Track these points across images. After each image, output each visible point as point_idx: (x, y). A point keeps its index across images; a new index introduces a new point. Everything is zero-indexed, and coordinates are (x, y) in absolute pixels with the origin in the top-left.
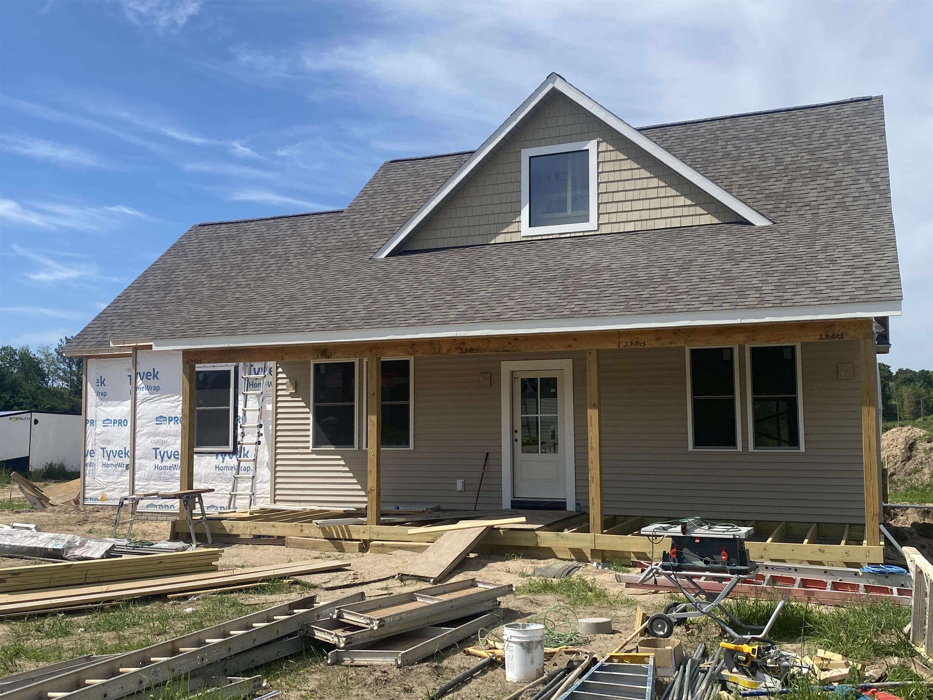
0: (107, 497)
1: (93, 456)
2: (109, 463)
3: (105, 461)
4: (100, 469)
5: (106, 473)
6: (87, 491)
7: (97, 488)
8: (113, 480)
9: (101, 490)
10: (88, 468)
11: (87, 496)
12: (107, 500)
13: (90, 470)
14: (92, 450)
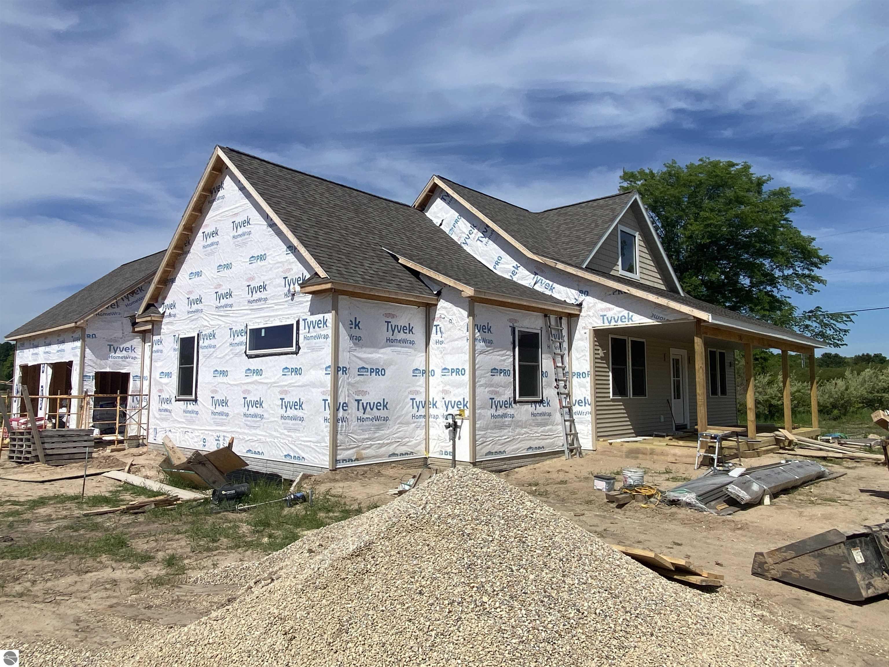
0: (364, 456)
1: (346, 410)
2: (365, 416)
3: (360, 414)
4: (354, 424)
5: (361, 428)
6: (339, 452)
7: (351, 446)
8: (370, 435)
9: (354, 450)
10: (340, 424)
11: (339, 457)
12: (362, 459)
13: (342, 426)
14: (345, 403)
